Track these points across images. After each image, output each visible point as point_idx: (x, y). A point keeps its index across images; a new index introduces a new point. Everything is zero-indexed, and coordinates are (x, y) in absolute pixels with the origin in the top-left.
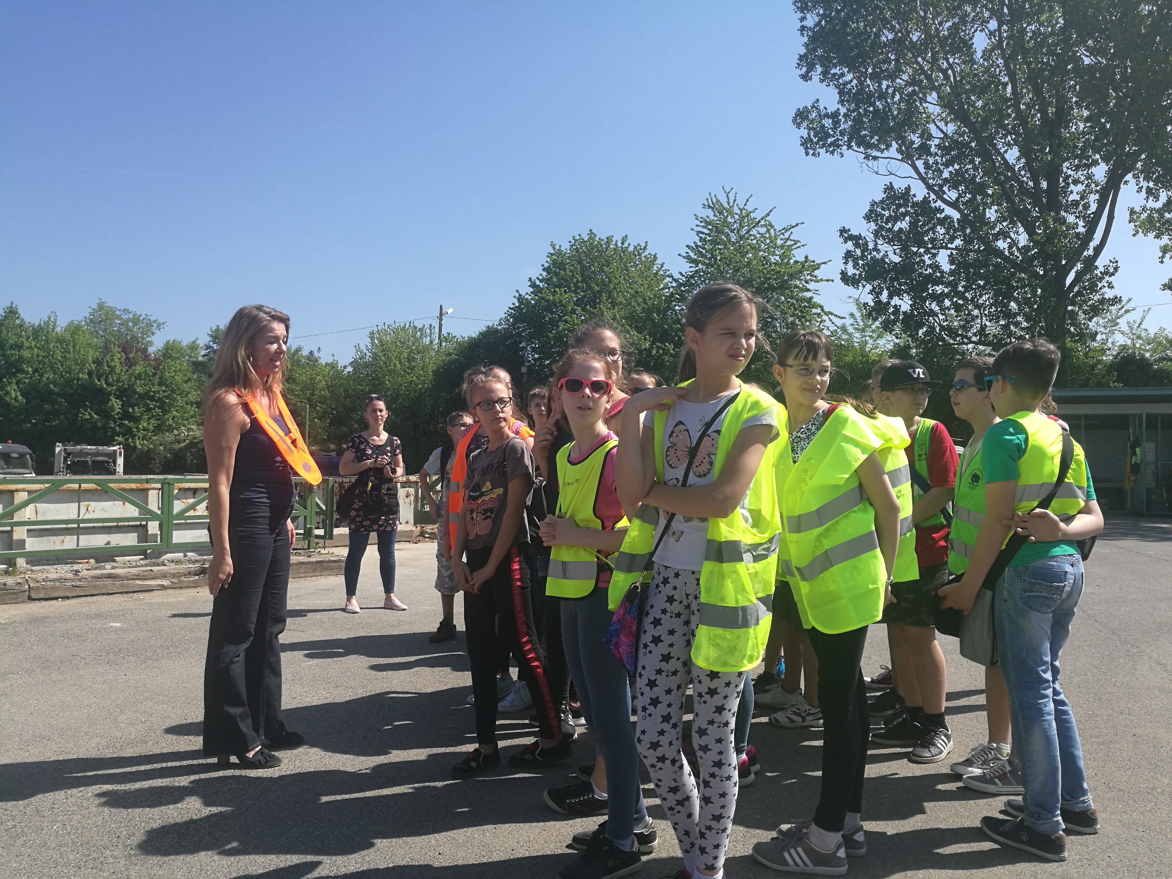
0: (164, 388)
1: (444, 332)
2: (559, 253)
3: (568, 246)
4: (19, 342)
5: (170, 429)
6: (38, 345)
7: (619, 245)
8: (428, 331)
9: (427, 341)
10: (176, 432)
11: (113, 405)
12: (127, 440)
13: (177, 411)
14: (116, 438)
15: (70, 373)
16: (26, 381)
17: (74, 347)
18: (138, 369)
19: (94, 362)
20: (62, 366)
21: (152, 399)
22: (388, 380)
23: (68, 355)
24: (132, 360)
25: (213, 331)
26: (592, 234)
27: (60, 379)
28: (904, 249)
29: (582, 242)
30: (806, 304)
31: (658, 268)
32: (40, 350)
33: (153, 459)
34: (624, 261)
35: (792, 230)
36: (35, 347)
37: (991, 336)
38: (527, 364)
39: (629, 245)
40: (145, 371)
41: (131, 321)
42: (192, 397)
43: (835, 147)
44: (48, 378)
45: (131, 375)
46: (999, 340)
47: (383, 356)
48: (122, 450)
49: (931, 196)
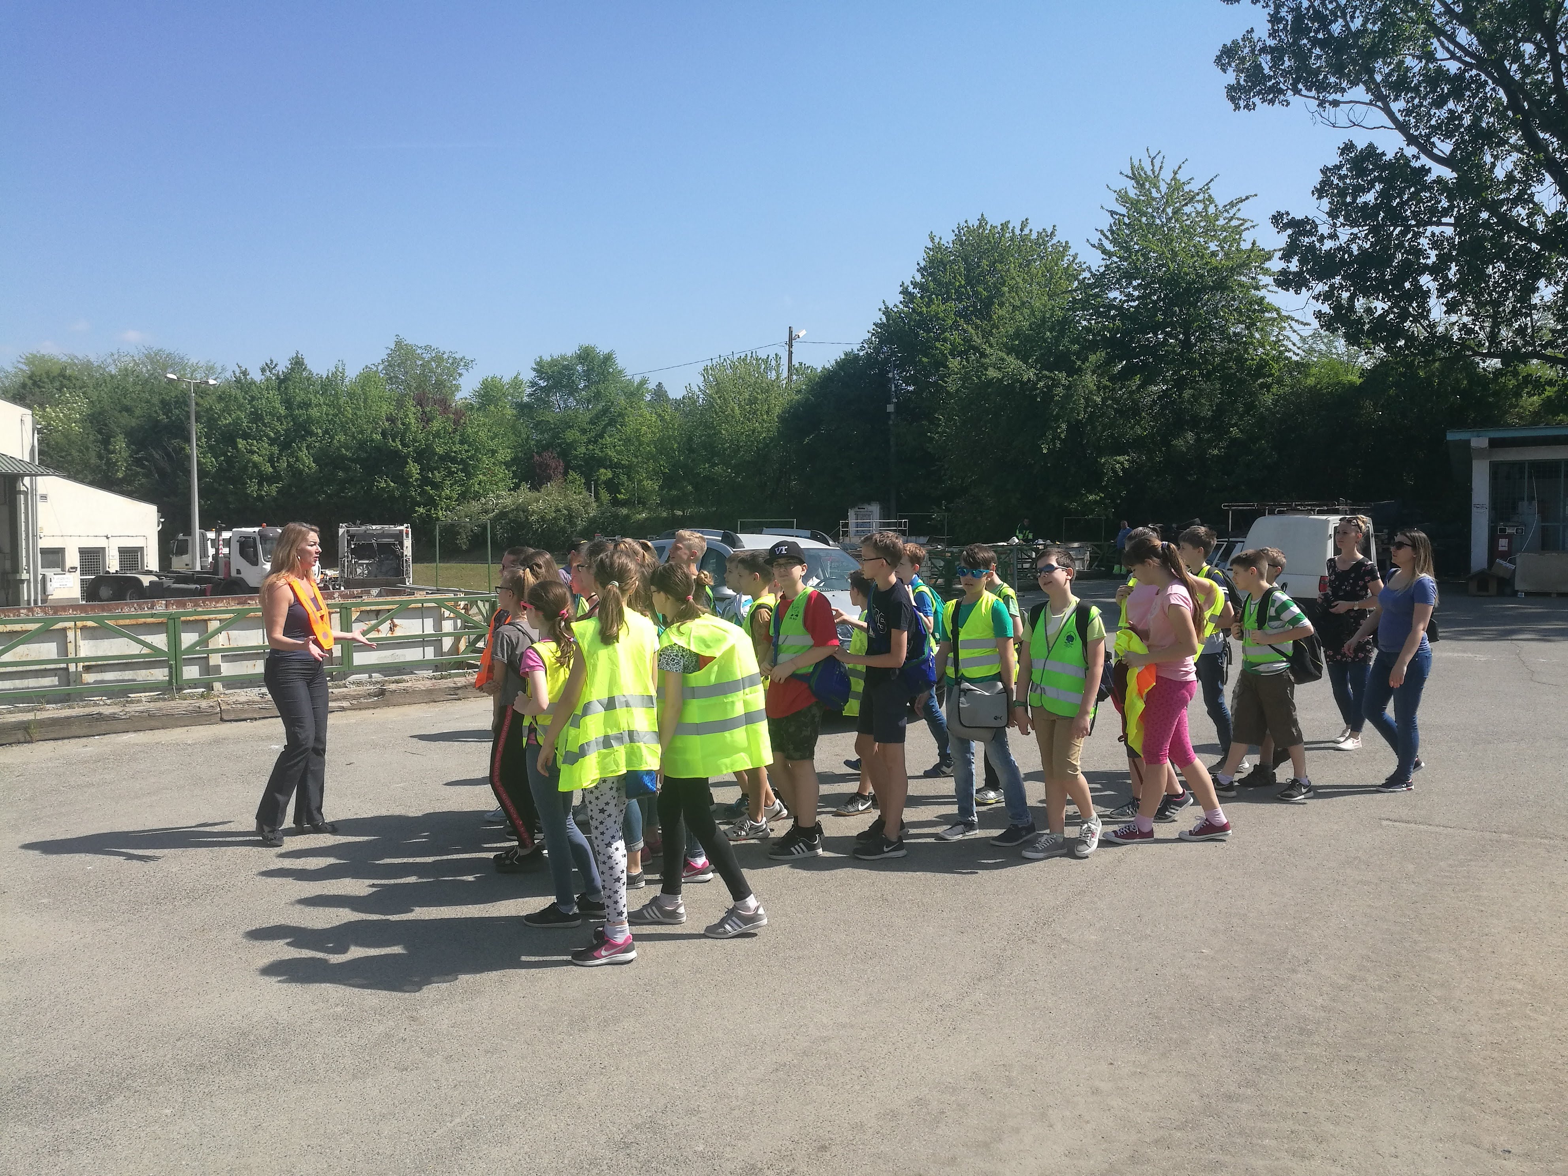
0: (466, 447)
1: (795, 362)
2: (938, 248)
3: (951, 238)
4: (306, 399)
5: (477, 497)
6: (327, 402)
7: (1017, 232)
8: (773, 363)
9: (773, 375)
10: (483, 500)
11: (410, 470)
12: (429, 510)
13: (484, 474)
14: (417, 508)
15: (362, 433)
16: (317, 444)
17: (365, 401)
18: (436, 425)
19: (387, 420)
20: (353, 425)
21: (454, 460)
22: (727, 430)
23: (358, 412)
24: (429, 415)
25: (538, 364)
26: (982, 221)
27: (352, 441)
28: (1374, 230)
29: (970, 231)
30: (1256, 307)
31: (1071, 259)
32: (330, 407)
33: (459, 533)
34: (1023, 253)
35: (1240, 205)
36: (324, 403)
37: (1505, 343)
38: (895, 400)
39: (1031, 231)
40: (444, 427)
41: (434, 361)
42: (500, 457)
43: (1273, 94)
44: (339, 441)
45: (429, 433)
46: (1516, 348)
47: (719, 398)
48: (410, 530)
49: (1411, 151)
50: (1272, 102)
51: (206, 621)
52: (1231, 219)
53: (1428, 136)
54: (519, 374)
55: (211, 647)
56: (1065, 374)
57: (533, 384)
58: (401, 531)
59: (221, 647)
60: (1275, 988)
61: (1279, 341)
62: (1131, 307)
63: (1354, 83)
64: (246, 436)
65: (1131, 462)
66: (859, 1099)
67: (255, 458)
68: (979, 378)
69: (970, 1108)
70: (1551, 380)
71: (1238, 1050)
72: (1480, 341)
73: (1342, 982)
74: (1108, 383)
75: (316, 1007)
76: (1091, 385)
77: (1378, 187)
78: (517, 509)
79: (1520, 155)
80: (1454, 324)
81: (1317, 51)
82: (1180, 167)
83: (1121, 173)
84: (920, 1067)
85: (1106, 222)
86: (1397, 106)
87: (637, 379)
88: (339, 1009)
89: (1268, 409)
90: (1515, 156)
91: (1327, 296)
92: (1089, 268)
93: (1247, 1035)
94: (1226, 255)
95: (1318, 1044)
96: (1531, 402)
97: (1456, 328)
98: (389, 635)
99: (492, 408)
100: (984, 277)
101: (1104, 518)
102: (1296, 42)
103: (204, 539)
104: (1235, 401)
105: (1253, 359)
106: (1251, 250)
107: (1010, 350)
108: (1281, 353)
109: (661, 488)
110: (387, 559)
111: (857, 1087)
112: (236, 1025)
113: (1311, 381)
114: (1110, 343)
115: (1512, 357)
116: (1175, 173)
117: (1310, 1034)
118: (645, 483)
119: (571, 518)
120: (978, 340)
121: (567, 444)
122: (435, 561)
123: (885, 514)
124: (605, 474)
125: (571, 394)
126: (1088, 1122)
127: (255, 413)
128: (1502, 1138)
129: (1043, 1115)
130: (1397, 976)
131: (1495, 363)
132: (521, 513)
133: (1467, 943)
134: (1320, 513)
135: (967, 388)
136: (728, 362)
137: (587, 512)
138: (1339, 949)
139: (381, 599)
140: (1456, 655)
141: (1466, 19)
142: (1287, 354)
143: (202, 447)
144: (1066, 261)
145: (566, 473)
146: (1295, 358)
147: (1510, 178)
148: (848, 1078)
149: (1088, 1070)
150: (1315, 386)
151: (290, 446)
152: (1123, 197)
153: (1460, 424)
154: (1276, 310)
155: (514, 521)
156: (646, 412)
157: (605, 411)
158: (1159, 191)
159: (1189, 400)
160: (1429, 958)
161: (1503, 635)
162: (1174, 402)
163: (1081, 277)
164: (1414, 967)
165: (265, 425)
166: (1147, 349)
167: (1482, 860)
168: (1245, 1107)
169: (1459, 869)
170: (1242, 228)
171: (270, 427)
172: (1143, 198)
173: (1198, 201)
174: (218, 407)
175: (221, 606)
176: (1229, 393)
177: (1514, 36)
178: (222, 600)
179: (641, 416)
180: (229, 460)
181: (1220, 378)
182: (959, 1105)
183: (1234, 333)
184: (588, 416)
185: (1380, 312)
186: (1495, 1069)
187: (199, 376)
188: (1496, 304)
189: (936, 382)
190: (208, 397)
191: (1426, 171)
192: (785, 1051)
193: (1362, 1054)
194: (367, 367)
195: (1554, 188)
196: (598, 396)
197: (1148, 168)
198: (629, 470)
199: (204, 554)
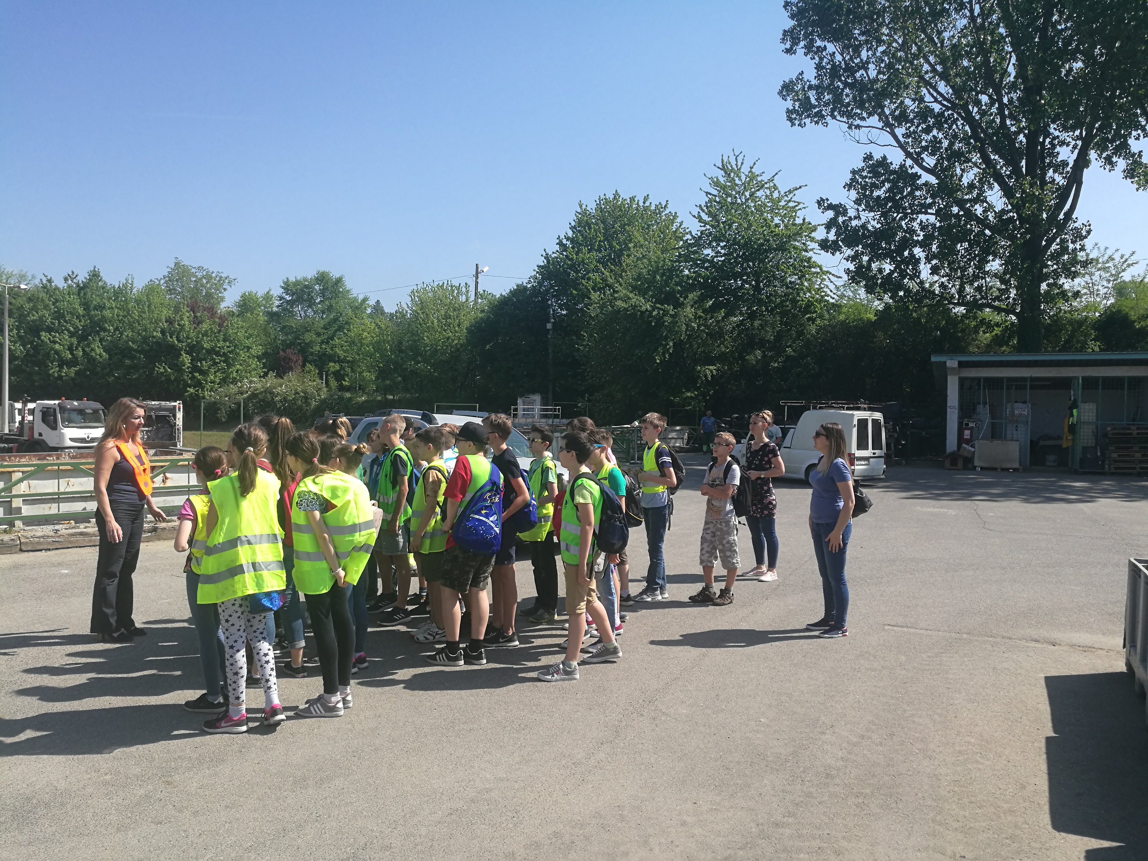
0: (228, 344)
1: (480, 290)
2: (584, 213)
3: (594, 206)
4: (101, 303)
5: (234, 381)
6: (118, 306)
7: (641, 204)
8: (464, 290)
9: (463, 298)
10: (239, 384)
11: (183, 360)
12: (197, 391)
13: (241, 365)
14: (188, 389)
15: (146, 331)
16: (109, 338)
17: (149, 306)
18: (205, 326)
19: (166, 322)
20: (139, 324)
21: (218, 354)
22: (427, 337)
23: (143, 315)
24: (199, 319)
25: (285, 283)
26: (616, 195)
27: (138, 337)
28: (884, 215)
29: (607, 202)
30: (806, 264)
31: (679, 225)
32: (120, 310)
33: (220, 409)
34: (645, 220)
35: (795, 192)
36: (116, 307)
37: (968, 297)
38: (553, 320)
39: (651, 203)
40: (211, 329)
41: (205, 278)
42: (253, 352)
43: (819, 117)
44: (127, 336)
45: (199, 332)
46: (975, 301)
47: (422, 313)
48: (181, 406)
49: (909, 162)
50: (817, 123)
51: (10, 472)
52: (790, 201)
53: (919, 154)
54: (270, 290)
55: (14, 492)
56: (672, 307)
57: (281, 298)
58: (175, 406)
59: (22, 493)
60: (810, 745)
61: (822, 288)
62: (719, 261)
63: (870, 115)
64: (49, 330)
65: (717, 370)
66: (512, 834)
67: (57, 346)
68: (612, 307)
69: (593, 838)
70: (998, 323)
71: (783, 791)
72: (952, 295)
73: (855, 740)
74: (702, 314)
75: (89, 776)
76: (691, 315)
77: (887, 185)
78: (265, 391)
79: (979, 170)
80: (936, 282)
81: (847, 91)
82: (755, 164)
83: (715, 165)
84: (557, 809)
85: (703, 200)
86: (900, 132)
87: (361, 298)
88: (108, 777)
89: (813, 335)
90: (976, 170)
91: (853, 258)
92: (690, 232)
93: (790, 779)
94: (786, 226)
95: (838, 785)
96: (985, 337)
97: (937, 285)
98: (162, 485)
99: (249, 315)
100: (617, 235)
101: (698, 409)
102: (832, 83)
103: (12, 408)
104: (790, 329)
105: (803, 301)
106: (803, 224)
107: (634, 288)
108: (822, 297)
109: (377, 378)
110: (163, 427)
111: (511, 826)
112: (21, 792)
113: (842, 317)
114: (703, 286)
115: (973, 306)
116: (751, 168)
117: (833, 777)
118: (364, 374)
119: (306, 399)
120: (610, 281)
121: (306, 344)
122: (200, 430)
123: (545, 402)
124: (334, 367)
125: (310, 306)
126: (677, 846)
127: (58, 312)
128: (960, 848)
129: (646, 842)
130: (892, 735)
131: (961, 310)
132: (268, 394)
133: (939, 711)
134: (848, 409)
135: (604, 314)
136: (430, 287)
137: (319, 395)
138: (854, 717)
139: (156, 458)
140: (936, 510)
141: (944, 76)
142: (826, 298)
143: (13, 337)
144: (675, 226)
145: (304, 365)
146: (832, 301)
147: (971, 186)
148: (504, 818)
149: (678, 808)
150: (845, 321)
151: (87, 339)
152: (716, 183)
153: (940, 351)
154: (819, 267)
155: (263, 400)
156: (367, 321)
157: (335, 320)
158: (740, 179)
159: (758, 328)
160: (914, 722)
161: (967, 497)
162: (747, 329)
163: (685, 239)
164: (903, 728)
165: (66, 322)
166: (729, 291)
167: (950, 653)
168: (788, 831)
169: (935, 659)
170: (797, 208)
171: (70, 323)
172: (728, 184)
173: (767, 188)
174: (28, 306)
175: (24, 461)
176: (786, 324)
177: (975, 90)
178: (25, 456)
179: (364, 324)
180: (35, 348)
181: (780, 313)
182: (585, 837)
183: (790, 281)
184: (322, 323)
185: (887, 271)
186: (956, 799)
187: (13, 282)
188: (964, 269)
189: (582, 309)
190: (20, 298)
191: (917, 176)
192: (457, 800)
193: (868, 791)
194: (151, 281)
195: (1000, 193)
196: (330, 308)
197: (733, 163)
198: (352, 364)
199: (12, 420)
